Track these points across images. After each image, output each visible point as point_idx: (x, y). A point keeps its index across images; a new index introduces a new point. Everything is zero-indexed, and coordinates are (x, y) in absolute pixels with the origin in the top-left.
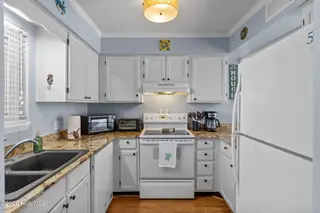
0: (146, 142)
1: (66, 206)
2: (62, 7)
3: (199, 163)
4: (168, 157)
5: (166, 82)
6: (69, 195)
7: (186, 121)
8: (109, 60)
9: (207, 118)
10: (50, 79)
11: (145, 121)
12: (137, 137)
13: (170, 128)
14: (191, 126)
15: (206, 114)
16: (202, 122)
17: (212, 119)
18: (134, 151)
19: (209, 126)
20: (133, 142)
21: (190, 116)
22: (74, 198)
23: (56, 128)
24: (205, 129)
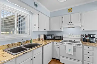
0: (62, 44)
1: (32, 59)
2: (36, 6)
3: (84, 55)
4: (70, 50)
5: (71, 23)
6: (34, 56)
7: (80, 38)
8: (52, 18)
9: (90, 37)
10: (35, 25)
11: (63, 37)
12: (59, 42)
13: (73, 40)
14: (82, 40)
15: (90, 35)
16: (88, 38)
17: (93, 38)
18: (58, 46)
19: (91, 41)
20: (58, 43)
21: (82, 36)
22: (35, 57)
23: (38, 38)
24: (89, 41)
